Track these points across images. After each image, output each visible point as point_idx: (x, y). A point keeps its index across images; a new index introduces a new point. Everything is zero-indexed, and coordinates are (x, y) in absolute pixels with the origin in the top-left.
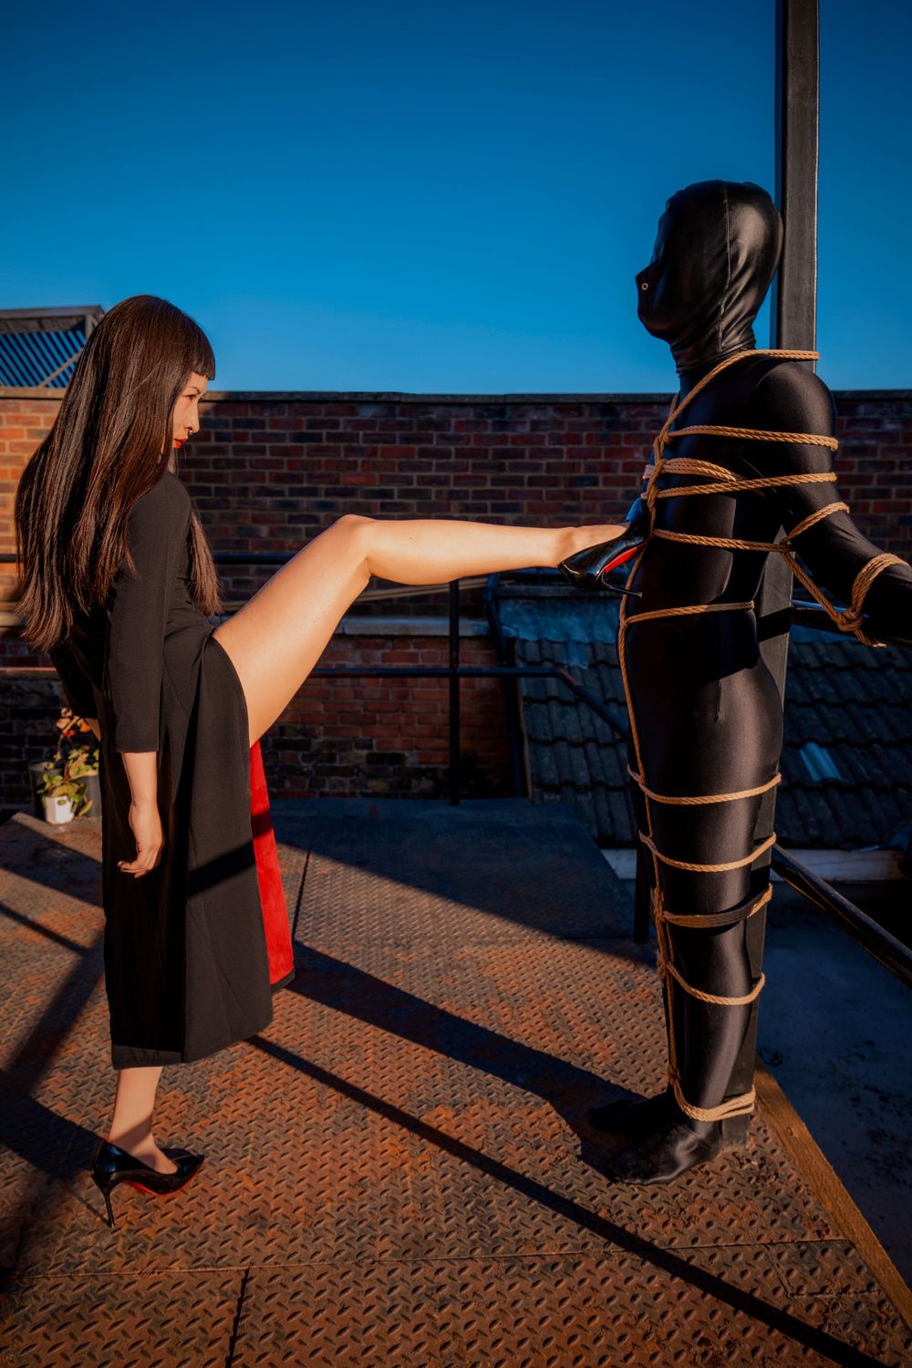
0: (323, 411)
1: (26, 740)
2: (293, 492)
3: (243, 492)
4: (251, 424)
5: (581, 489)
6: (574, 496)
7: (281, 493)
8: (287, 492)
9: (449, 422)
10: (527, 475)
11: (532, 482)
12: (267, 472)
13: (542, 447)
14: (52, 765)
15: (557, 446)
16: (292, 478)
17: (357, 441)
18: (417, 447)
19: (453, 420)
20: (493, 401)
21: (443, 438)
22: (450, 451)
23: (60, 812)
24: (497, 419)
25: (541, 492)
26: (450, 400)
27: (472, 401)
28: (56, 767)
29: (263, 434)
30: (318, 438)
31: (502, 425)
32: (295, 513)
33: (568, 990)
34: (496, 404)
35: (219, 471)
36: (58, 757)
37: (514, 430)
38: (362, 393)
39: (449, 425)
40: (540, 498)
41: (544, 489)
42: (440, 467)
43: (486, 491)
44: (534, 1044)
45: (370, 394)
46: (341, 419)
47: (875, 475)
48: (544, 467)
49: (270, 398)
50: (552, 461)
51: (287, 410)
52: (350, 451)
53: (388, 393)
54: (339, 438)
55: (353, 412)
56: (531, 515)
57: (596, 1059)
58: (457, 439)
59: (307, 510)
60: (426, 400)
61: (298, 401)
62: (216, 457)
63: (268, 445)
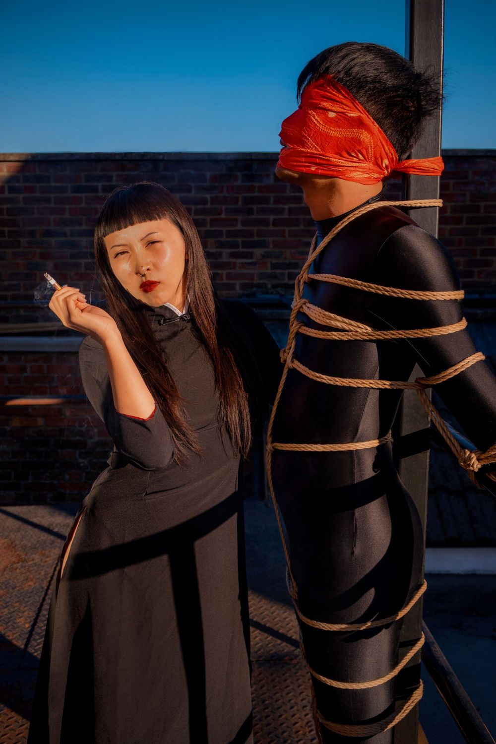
0: (99, 169)
2: (74, 234)
7: (65, 235)
8: (69, 234)
10: (272, 218)
11: (276, 223)
12: (52, 217)
13: (284, 194)
16: (73, 222)
19: (208, 174)
20: (242, 158)
21: (200, 188)
24: (246, 172)
25: (284, 231)
29: (49, 187)
30: (94, 189)
31: (250, 178)
32: (77, 251)
34: (244, 160)
35: (12, 217)
37: (260, 182)
39: (205, 178)
40: (284, 236)
41: (287, 229)
43: (237, 230)
45: (138, 154)
46: (114, 174)
48: (286, 211)
50: (293, 206)
51: (68, 167)
55: (124, 169)
56: (276, 250)
58: (213, 189)
61: (78, 160)
62: (9, 206)
63: (52, 196)
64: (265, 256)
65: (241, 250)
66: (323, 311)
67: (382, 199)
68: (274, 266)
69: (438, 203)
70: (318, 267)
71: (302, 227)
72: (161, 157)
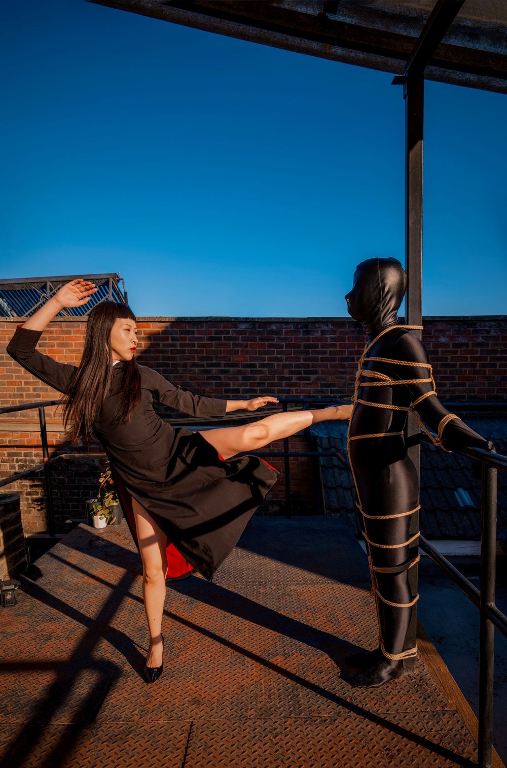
0: (222, 326)
1: (82, 487)
2: (208, 365)
3: (185, 365)
4: (188, 332)
5: (347, 363)
6: (343, 366)
7: (203, 366)
8: (205, 365)
9: (282, 331)
10: (320, 356)
11: (323, 359)
12: (196, 355)
13: (327, 343)
14: (96, 500)
15: (334, 343)
16: (208, 358)
17: (239, 341)
18: (267, 343)
19: (284, 330)
20: (302, 321)
21: (278, 338)
22: (283, 345)
23: (101, 523)
24: (305, 329)
25: (327, 364)
26: (282, 320)
27: (292, 321)
28: (98, 501)
29: (194, 337)
30: (220, 339)
31: (308, 332)
32: (210, 375)
33: (339, 605)
34: (304, 322)
35: (173, 355)
36: (99, 496)
37: (312, 335)
38: (240, 318)
39: (282, 333)
40: (327, 368)
41: (329, 363)
42: (278, 353)
43: (300, 364)
44: (322, 629)
46: (231, 330)
48: (328, 353)
49: (197, 320)
50: (332, 349)
51: (205, 326)
52: (235, 345)
53: (252, 318)
54: (230, 339)
55: (236, 327)
56: (323, 376)
57: (350, 635)
58: (286, 339)
59: (216, 374)
60: (270, 321)
61: (210, 321)
62: (172, 348)
63: (196, 343)
64: (317, 379)
65: (303, 375)
68: (322, 385)
71: (337, 362)
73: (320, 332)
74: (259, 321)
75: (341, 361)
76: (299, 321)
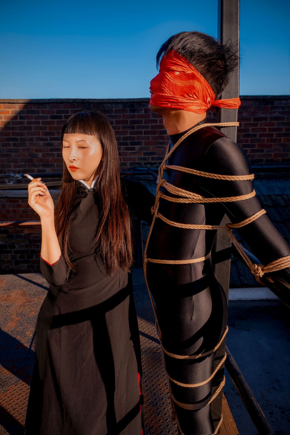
0: (62, 107)
2: (51, 139)
3: (31, 140)
4: (33, 112)
6: (162, 138)
7: (46, 140)
8: (49, 139)
10: (143, 130)
11: (145, 133)
12: (41, 131)
13: (149, 119)
15: (155, 119)
16: (51, 134)
19: (114, 109)
20: (129, 101)
21: (110, 116)
22: (113, 121)
24: (131, 108)
25: (149, 137)
26: (112, 101)
27: (121, 101)
29: (39, 116)
30: (60, 117)
31: (133, 111)
32: (53, 148)
34: (130, 102)
35: (21, 131)
37: (138, 113)
38: (77, 99)
39: (112, 111)
40: (149, 139)
41: (151, 136)
43: (127, 137)
45: (81, 99)
46: (70, 110)
47: (284, 128)
48: (150, 127)
49: (41, 102)
50: (153, 124)
51: (48, 106)
53: (88, 99)
56: (146, 146)
58: (116, 116)
59: (57, 146)
60: (102, 101)
61: (52, 103)
62: (20, 126)
63: (41, 121)
64: (141, 149)
65: (129, 146)
66: (174, 187)
67: (206, 122)
68: (145, 154)
69: (237, 124)
70: (171, 161)
71: (157, 135)
72: (91, 101)
73: (143, 111)
74: (94, 102)
75: (161, 134)
76: (126, 101)
